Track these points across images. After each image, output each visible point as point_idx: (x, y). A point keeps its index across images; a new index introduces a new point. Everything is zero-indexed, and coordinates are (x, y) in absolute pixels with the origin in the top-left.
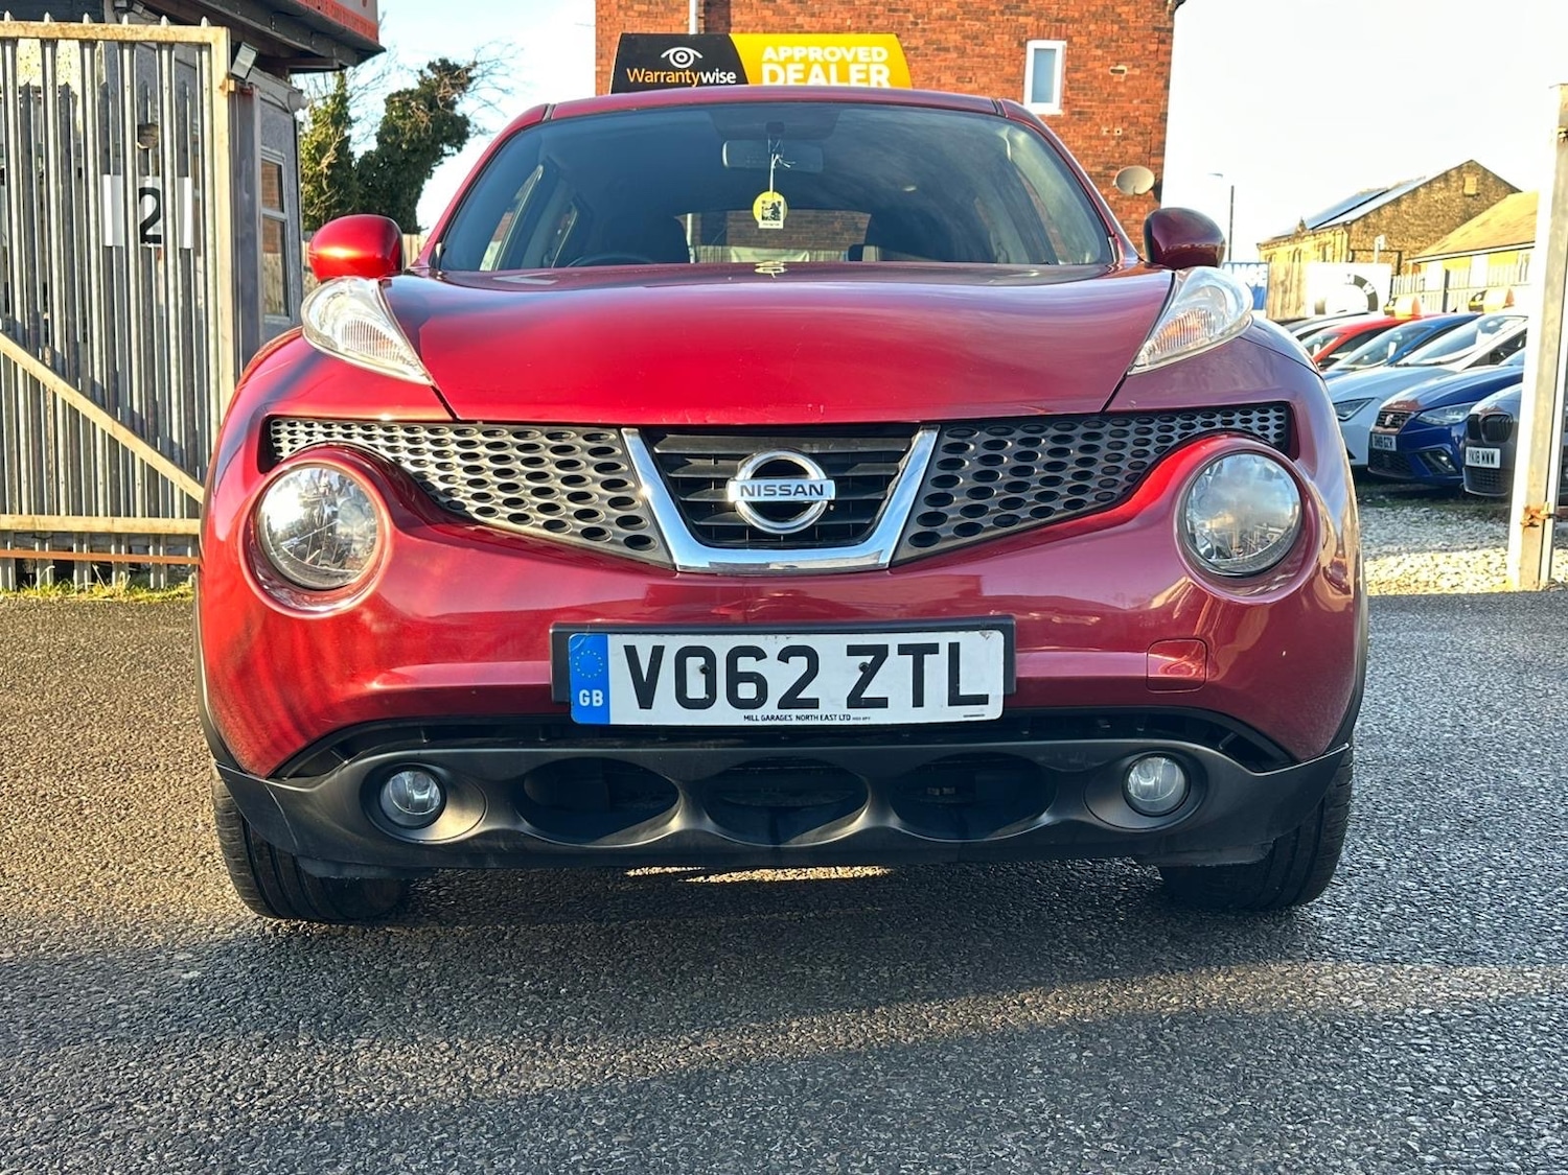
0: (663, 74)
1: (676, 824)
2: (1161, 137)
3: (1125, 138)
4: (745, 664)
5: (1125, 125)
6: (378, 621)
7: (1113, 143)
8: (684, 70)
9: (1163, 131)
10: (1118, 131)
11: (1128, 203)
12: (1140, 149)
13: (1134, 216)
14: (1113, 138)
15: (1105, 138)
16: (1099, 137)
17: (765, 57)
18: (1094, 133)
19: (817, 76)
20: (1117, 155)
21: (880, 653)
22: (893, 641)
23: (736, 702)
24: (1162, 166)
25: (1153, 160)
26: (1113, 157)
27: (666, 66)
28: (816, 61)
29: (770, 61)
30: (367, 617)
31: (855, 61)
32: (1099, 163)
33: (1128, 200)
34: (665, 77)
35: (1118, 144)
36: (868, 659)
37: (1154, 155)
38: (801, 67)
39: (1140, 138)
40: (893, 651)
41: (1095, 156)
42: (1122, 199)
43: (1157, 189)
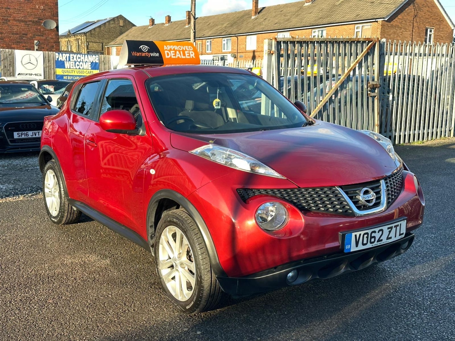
0: (141, 53)
1: (342, 270)
2: (57, 10)
3: (44, 10)
4: (373, 235)
5: (44, 5)
6: (304, 237)
7: (41, 11)
8: (146, 52)
9: (57, 8)
10: (42, 7)
11: (47, 32)
12: (50, 14)
13: (50, 36)
14: (40, 9)
15: (37, 9)
16: (35, 9)
17: (165, 49)
18: (34, 7)
19: (178, 55)
20: (42, 15)
21: (391, 228)
22: (393, 225)
23: (371, 243)
24: (58, 20)
25: (54, 18)
26: (41, 16)
27: (140, 51)
28: (177, 50)
29: (166, 50)
30: (302, 236)
31: (186, 50)
32: (36, 18)
33: (47, 30)
34: (141, 54)
35: (42, 11)
36: (390, 230)
37: (55, 16)
38: (174, 52)
39: (49, 10)
40: (393, 227)
41: (35, 15)
42: (45, 30)
43: (57, 27)
